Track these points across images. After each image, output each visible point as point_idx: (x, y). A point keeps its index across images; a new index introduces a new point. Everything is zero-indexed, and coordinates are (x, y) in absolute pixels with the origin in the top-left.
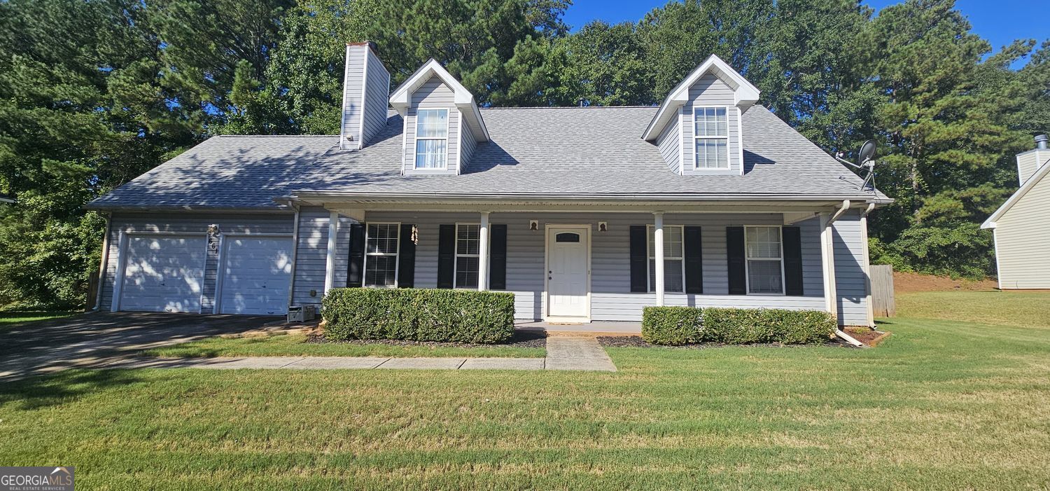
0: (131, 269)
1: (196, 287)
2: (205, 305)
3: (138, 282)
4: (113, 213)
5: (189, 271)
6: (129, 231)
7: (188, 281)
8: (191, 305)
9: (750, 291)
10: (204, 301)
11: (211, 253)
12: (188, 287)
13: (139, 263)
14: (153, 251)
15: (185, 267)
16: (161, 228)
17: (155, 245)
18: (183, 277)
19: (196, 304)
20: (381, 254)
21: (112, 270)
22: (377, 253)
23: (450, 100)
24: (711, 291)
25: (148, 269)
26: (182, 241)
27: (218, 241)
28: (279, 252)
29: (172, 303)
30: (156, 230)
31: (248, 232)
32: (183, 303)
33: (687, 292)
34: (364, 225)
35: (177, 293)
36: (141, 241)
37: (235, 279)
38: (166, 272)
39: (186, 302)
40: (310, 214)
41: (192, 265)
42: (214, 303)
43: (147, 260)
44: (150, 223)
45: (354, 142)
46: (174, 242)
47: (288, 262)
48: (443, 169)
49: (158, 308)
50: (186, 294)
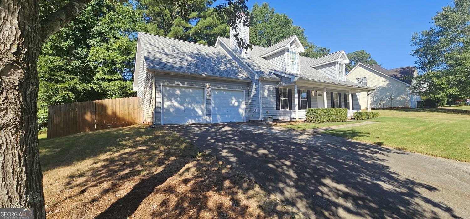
0: (167, 104)
1: (200, 113)
2: (208, 120)
3: (171, 110)
5: (196, 105)
6: (166, 84)
7: (196, 109)
8: (199, 120)
10: (207, 118)
11: (207, 97)
12: (196, 112)
13: (171, 100)
14: (177, 95)
15: (194, 103)
16: (183, 84)
17: (178, 92)
18: (194, 108)
19: (201, 120)
20: (284, 98)
21: (159, 104)
25: (176, 104)
26: (191, 91)
27: (210, 91)
28: (232, 97)
29: (190, 120)
30: (181, 85)
31: (222, 88)
32: (195, 120)
34: (279, 88)
35: (192, 115)
36: (170, 90)
37: (216, 109)
38: (185, 105)
39: (196, 119)
41: (197, 102)
42: (211, 119)
43: (174, 99)
44: (177, 81)
45: (247, 55)
46: (187, 91)
47: (236, 102)
48: (295, 71)
49: (183, 122)
50: (196, 116)
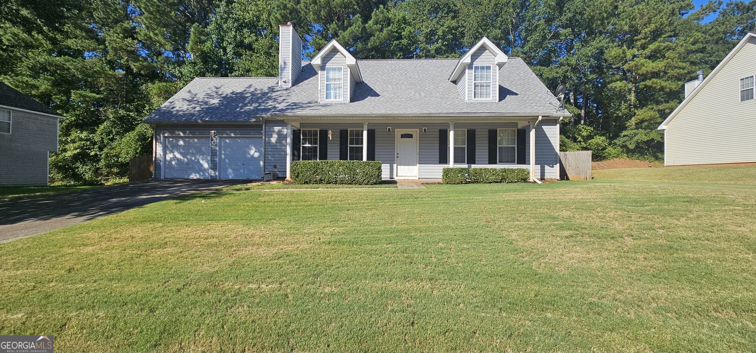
0: (169, 156)
1: (206, 166)
2: (212, 175)
3: (173, 163)
4: (157, 125)
5: (201, 157)
6: (166, 135)
7: (201, 162)
8: (204, 175)
9: (500, 162)
10: (212, 173)
11: (213, 147)
12: (202, 165)
13: (173, 153)
14: (180, 146)
15: (199, 154)
16: (184, 133)
17: (181, 143)
18: (198, 160)
19: (207, 174)
20: (310, 145)
21: (159, 156)
22: (307, 145)
23: (344, 62)
24: (480, 162)
25: (178, 156)
26: (196, 140)
27: (216, 140)
28: (250, 146)
29: (193, 174)
30: (182, 134)
31: (233, 135)
32: (199, 174)
33: (467, 163)
34: (300, 130)
35: (195, 168)
36: (173, 140)
37: (227, 161)
38: (189, 157)
39: (201, 173)
40: (272, 125)
41: (203, 154)
42: (217, 174)
43: (177, 151)
44: (178, 130)
45: (287, 84)
46: (191, 141)
47: (256, 151)
48: (340, 100)
49: (186, 177)
50: (200, 169)
